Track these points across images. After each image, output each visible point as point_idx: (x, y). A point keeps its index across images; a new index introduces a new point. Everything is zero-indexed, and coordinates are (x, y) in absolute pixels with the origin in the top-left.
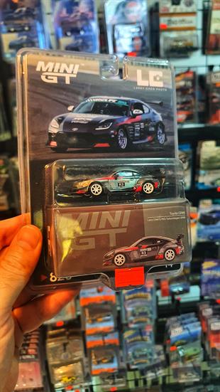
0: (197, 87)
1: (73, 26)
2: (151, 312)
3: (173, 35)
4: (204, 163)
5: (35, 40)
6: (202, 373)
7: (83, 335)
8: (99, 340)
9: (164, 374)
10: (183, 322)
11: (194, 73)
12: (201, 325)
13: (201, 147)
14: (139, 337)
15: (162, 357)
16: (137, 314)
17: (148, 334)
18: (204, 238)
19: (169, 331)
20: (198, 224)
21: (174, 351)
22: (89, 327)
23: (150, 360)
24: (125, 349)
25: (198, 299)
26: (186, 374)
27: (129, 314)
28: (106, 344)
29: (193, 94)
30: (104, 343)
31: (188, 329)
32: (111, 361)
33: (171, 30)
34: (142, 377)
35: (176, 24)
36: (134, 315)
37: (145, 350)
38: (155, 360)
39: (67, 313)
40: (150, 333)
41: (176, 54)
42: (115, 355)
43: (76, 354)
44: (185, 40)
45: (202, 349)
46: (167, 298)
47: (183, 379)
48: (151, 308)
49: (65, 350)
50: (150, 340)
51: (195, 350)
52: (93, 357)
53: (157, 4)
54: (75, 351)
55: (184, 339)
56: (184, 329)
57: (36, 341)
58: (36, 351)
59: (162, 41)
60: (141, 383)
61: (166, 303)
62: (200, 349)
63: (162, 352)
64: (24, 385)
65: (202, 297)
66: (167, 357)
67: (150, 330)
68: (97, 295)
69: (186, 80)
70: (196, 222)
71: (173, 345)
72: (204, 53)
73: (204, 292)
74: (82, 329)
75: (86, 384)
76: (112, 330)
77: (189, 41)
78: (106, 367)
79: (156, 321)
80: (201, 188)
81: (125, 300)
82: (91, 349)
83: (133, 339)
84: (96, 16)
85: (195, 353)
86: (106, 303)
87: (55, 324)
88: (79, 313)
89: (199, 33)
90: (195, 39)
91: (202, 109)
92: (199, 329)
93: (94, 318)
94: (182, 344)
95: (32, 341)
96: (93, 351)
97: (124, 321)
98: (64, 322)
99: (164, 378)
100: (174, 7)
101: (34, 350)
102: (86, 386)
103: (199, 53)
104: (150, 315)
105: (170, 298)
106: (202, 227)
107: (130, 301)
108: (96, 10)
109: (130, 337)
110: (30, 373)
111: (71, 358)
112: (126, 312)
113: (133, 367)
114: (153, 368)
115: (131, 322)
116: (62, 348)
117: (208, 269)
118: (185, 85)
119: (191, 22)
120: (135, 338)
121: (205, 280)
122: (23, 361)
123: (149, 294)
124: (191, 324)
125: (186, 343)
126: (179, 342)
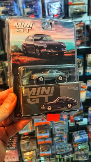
0: (86, 30)
2: (66, 129)
4: (89, 64)
6: (89, 156)
7: (36, 139)
8: (43, 141)
9: (72, 157)
10: (80, 134)
11: (84, 23)
12: (88, 135)
13: (88, 57)
14: (61, 140)
15: (71, 149)
16: (59, 130)
17: (65, 139)
18: (89, 97)
19: (74, 138)
20: (86, 91)
21: (76, 146)
22: (38, 135)
23: (66, 150)
24: (54, 145)
25: (87, 124)
26: (81, 157)
27: (56, 130)
28: (46, 143)
29: (84, 33)
30: (45, 142)
31: (82, 137)
32: (48, 150)
34: (62, 158)
35: (76, 2)
36: (58, 130)
37: (64, 146)
38: (68, 150)
40: (66, 138)
42: (50, 148)
43: (33, 147)
44: (80, 9)
45: (89, 146)
46: (73, 123)
47: (80, 159)
48: (65, 128)
50: (65, 142)
51: (86, 146)
52: (41, 149)
55: (80, 141)
56: (80, 137)
57: (16, 141)
58: (16, 146)
60: (62, 160)
61: (73, 125)
62: (87, 146)
63: (71, 147)
64: (11, 160)
65: (88, 123)
66: (73, 149)
67: (65, 137)
69: (80, 27)
70: (85, 90)
71: (76, 144)
72: (88, 15)
73: (89, 121)
74: (36, 136)
75: (38, 160)
76: (49, 137)
77: (82, 9)
78: (46, 153)
79: (68, 133)
80: (88, 75)
81: (54, 124)
82: (40, 145)
83: (58, 141)
85: (86, 147)
88: (34, 129)
89: (87, 6)
90: (84, 8)
91: (88, 40)
92: (87, 137)
93: (41, 131)
94: (80, 144)
95: (14, 141)
96: (41, 146)
97: (54, 133)
99: (72, 158)
101: (15, 145)
103: (86, 14)
104: (65, 131)
105: (74, 123)
106: (88, 92)
109: (56, 140)
110: (13, 155)
111: (31, 149)
113: (58, 153)
114: (67, 154)
115: (57, 134)
116: (27, 144)
118: (80, 29)
119: (83, 1)
120: (59, 141)
121: (89, 116)
122: (10, 149)
123: (65, 122)
124: (84, 135)
125: (81, 143)
126: (78, 143)
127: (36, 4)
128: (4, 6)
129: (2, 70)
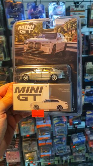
0: (85, 40)
2: (65, 132)
4: (87, 71)
6: (86, 158)
8: (44, 143)
9: (70, 158)
10: (79, 136)
11: (84, 35)
12: (86, 137)
14: (60, 142)
15: (70, 151)
16: (60, 132)
17: (64, 141)
18: (87, 102)
19: (72, 140)
20: (85, 96)
21: (74, 148)
22: (40, 137)
23: (65, 151)
24: (54, 147)
25: (84, 127)
26: (79, 158)
27: (56, 132)
28: (47, 145)
31: (80, 139)
32: (49, 152)
34: (61, 159)
35: (77, 15)
36: (58, 133)
37: (63, 147)
38: (67, 152)
39: (31, 131)
42: (50, 149)
43: (34, 148)
46: (72, 126)
47: (78, 160)
48: (65, 130)
49: (30, 146)
50: (64, 143)
52: (41, 150)
53: (69, 7)
54: (34, 147)
55: (78, 143)
56: (79, 139)
57: (18, 143)
58: (18, 147)
60: (61, 162)
61: (72, 128)
62: (85, 147)
63: (69, 149)
64: (13, 161)
65: (86, 126)
66: (72, 151)
67: (65, 139)
68: (43, 124)
71: (74, 146)
72: (88, 27)
73: (87, 124)
75: (38, 161)
76: (49, 138)
77: (82, 22)
78: (46, 154)
79: (67, 135)
80: (86, 81)
81: (55, 126)
84: (45, 11)
85: (83, 149)
86: (47, 127)
87: (26, 136)
88: (36, 132)
89: (86, 19)
90: (84, 21)
91: (87, 49)
92: (85, 139)
93: (42, 133)
96: (41, 147)
97: (54, 135)
98: (30, 135)
102: (38, 162)
103: (86, 27)
106: (87, 97)
107: (57, 127)
108: (45, 9)
110: (15, 156)
111: (32, 150)
113: (58, 154)
114: (66, 155)
115: (57, 135)
117: (89, 114)
119: (83, 14)
121: (87, 119)
122: (13, 151)
123: (65, 124)
124: (82, 137)
125: (79, 145)
126: (76, 144)
127: (41, 16)
128: (13, 17)
129: (8, 75)
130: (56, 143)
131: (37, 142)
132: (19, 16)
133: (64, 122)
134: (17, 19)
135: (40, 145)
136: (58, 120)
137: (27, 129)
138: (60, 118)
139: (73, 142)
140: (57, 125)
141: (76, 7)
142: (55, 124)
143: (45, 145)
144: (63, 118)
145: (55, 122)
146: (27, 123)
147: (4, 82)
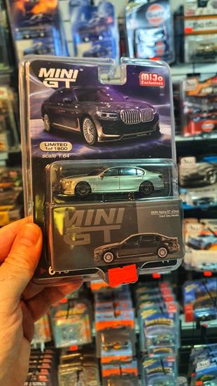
1: (92, 31)
3: (200, 38)
5: (51, 46)
33: (197, 34)
39: (82, 336)
41: (202, 59)
49: (78, 378)
53: (182, 8)
54: (90, 380)
59: (186, 46)
68: (114, 319)
84: (116, 22)
86: (124, 328)
87: (68, 348)
98: (79, 346)
100: (201, 9)
107: (150, 327)
108: (116, 15)
112: (146, 339)
130: (148, 371)
131: (97, 365)
132: (45, 33)
133: (171, 316)
134: (41, 41)
135: (105, 374)
136: (155, 309)
137: (71, 330)
138: (158, 305)
139: (197, 370)
140: (152, 322)
141: (199, 6)
142: (144, 320)
143: (119, 374)
144: (167, 303)
145: (144, 315)
146: (72, 314)
147: (11, 207)
